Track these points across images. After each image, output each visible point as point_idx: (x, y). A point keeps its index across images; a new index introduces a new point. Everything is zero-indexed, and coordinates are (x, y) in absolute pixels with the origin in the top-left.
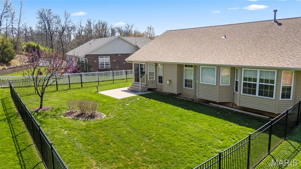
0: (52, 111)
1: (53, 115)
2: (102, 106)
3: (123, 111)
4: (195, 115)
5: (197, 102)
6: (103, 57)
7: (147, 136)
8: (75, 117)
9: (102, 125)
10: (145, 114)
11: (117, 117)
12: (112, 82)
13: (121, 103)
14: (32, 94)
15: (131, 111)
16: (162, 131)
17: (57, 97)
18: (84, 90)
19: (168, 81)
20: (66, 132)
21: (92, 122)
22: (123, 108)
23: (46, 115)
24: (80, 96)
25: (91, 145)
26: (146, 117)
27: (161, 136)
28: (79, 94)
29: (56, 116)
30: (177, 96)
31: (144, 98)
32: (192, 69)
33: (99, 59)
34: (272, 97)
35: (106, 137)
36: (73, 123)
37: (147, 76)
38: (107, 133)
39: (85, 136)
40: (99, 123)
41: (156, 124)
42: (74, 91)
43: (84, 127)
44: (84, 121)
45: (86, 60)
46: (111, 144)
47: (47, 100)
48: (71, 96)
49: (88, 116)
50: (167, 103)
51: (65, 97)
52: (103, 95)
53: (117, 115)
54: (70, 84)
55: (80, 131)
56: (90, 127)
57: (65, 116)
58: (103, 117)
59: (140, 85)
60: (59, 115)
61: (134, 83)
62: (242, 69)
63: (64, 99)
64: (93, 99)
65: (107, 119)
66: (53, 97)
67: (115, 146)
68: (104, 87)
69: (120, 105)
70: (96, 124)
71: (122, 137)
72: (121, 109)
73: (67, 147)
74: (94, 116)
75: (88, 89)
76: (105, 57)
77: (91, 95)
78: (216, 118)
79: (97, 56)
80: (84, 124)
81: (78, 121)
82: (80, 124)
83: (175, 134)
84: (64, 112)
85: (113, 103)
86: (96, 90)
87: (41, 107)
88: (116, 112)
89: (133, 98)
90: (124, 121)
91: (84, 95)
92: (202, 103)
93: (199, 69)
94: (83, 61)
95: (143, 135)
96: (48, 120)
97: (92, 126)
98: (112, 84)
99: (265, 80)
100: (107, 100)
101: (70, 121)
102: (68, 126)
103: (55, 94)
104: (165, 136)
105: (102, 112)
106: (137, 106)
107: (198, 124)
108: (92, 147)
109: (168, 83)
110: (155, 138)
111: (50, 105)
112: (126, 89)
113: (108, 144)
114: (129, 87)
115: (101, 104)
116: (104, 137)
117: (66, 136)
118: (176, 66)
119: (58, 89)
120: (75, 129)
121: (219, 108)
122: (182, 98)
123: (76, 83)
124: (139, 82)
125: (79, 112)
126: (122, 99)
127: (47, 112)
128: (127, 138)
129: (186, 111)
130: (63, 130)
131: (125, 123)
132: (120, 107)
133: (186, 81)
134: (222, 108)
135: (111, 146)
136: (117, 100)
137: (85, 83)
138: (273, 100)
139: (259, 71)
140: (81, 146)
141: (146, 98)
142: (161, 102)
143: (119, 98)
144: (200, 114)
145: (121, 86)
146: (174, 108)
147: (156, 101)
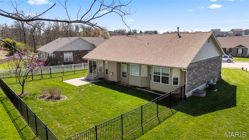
0: (31, 96)
1: (32, 98)
2: (65, 91)
3: (79, 94)
4: (125, 95)
5: (129, 87)
6: (67, 53)
7: (92, 110)
8: (47, 99)
9: (65, 104)
10: (93, 96)
11: (75, 98)
12: (73, 73)
13: (78, 89)
14: (14, 84)
15: (84, 94)
16: (101, 106)
17: (33, 85)
18: (53, 79)
19: (111, 73)
20: (41, 109)
21: (58, 102)
22: (79, 92)
23: (27, 98)
24: (50, 84)
25: (57, 115)
26: (93, 98)
27: (100, 109)
28: (49, 83)
29: (33, 99)
30: (117, 83)
31: (95, 85)
32: (126, 65)
33: (64, 54)
34: (168, 84)
35: (66, 111)
36: (45, 103)
37: (97, 69)
38: (67, 108)
39: (54, 110)
40: (62, 102)
41: (99, 102)
42: (45, 81)
43: (53, 105)
44: (53, 101)
45: (54, 55)
46: (70, 114)
47: (26, 88)
48: (43, 84)
49: (55, 98)
50: (109, 88)
51: (39, 85)
52: (66, 83)
53: (75, 97)
54: (42, 75)
55: (50, 108)
56: (57, 105)
57: (40, 99)
58: (65, 99)
59: (93, 76)
60: (35, 98)
61: (89, 74)
62: (152, 67)
63: (38, 86)
64: (59, 87)
65: (68, 100)
66: (30, 85)
67: (72, 115)
68: (67, 77)
69: (78, 90)
70: (61, 103)
71: (77, 110)
72: (78, 93)
73: (42, 117)
74: (60, 98)
75: (56, 79)
76: (69, 53)
77: (58, 83)
78: (136, 97)
79: (62, 53)
80: (53, 103)
81: (49, 102)
82: (50, 103)
83: (109, 107)
84: (39, 95)
85: (73, 89)
86: (61, 80)
87: (22, 93)
88: (74, 95)
89: (87, 85)
90: (79, 101)
91: (53, 83)
92: (132, 88)
93: (130, 66)
94: (52, 56)
95: (89, 109)
96: (28, 101)
97: (58, 104)
98: (73, 74)
99: (165, 73)
100: (68, 87)
101: (44, 102)
102: (42, 104)
103: (31, 83)
104: (103, 109)
105: (65, 95)
106: (89, 91)
107: (125, 101)
108: (58, 116)
109: (111, 74)
110: (97, 110)
111: (29, 91)
112: (83, 78)
113: (67, 115)
114: (85, 77)
115: (65, 90)
116: (65, 110)
117: (41, 111)
118: (116, 63)
119: (33, 79)
120: (47, 106)
121: (141, 90)
122: (120, 85)
123: (46, 74)
124: (92, 73)
125: (49, 95)
126: (79, 86)
127: (27, 96)
128: (79, 111)
129: (120, 93)
130: (39, 107)
131: (80, 102)
132: (77, 92)
133: (123, 73)
134: (143, 91)
135: (69, 116)
136: (76, 87)
137: (54, 73)
138: (169, 86)
139: (161, 68)
140: (51, 116)
141: (96, 85)
142: (105, 87)
143: (77, 85)
144: (128, 95)
145: (80, 76)
146: (113, 91)
147: (102, 87)
